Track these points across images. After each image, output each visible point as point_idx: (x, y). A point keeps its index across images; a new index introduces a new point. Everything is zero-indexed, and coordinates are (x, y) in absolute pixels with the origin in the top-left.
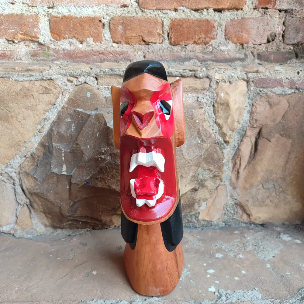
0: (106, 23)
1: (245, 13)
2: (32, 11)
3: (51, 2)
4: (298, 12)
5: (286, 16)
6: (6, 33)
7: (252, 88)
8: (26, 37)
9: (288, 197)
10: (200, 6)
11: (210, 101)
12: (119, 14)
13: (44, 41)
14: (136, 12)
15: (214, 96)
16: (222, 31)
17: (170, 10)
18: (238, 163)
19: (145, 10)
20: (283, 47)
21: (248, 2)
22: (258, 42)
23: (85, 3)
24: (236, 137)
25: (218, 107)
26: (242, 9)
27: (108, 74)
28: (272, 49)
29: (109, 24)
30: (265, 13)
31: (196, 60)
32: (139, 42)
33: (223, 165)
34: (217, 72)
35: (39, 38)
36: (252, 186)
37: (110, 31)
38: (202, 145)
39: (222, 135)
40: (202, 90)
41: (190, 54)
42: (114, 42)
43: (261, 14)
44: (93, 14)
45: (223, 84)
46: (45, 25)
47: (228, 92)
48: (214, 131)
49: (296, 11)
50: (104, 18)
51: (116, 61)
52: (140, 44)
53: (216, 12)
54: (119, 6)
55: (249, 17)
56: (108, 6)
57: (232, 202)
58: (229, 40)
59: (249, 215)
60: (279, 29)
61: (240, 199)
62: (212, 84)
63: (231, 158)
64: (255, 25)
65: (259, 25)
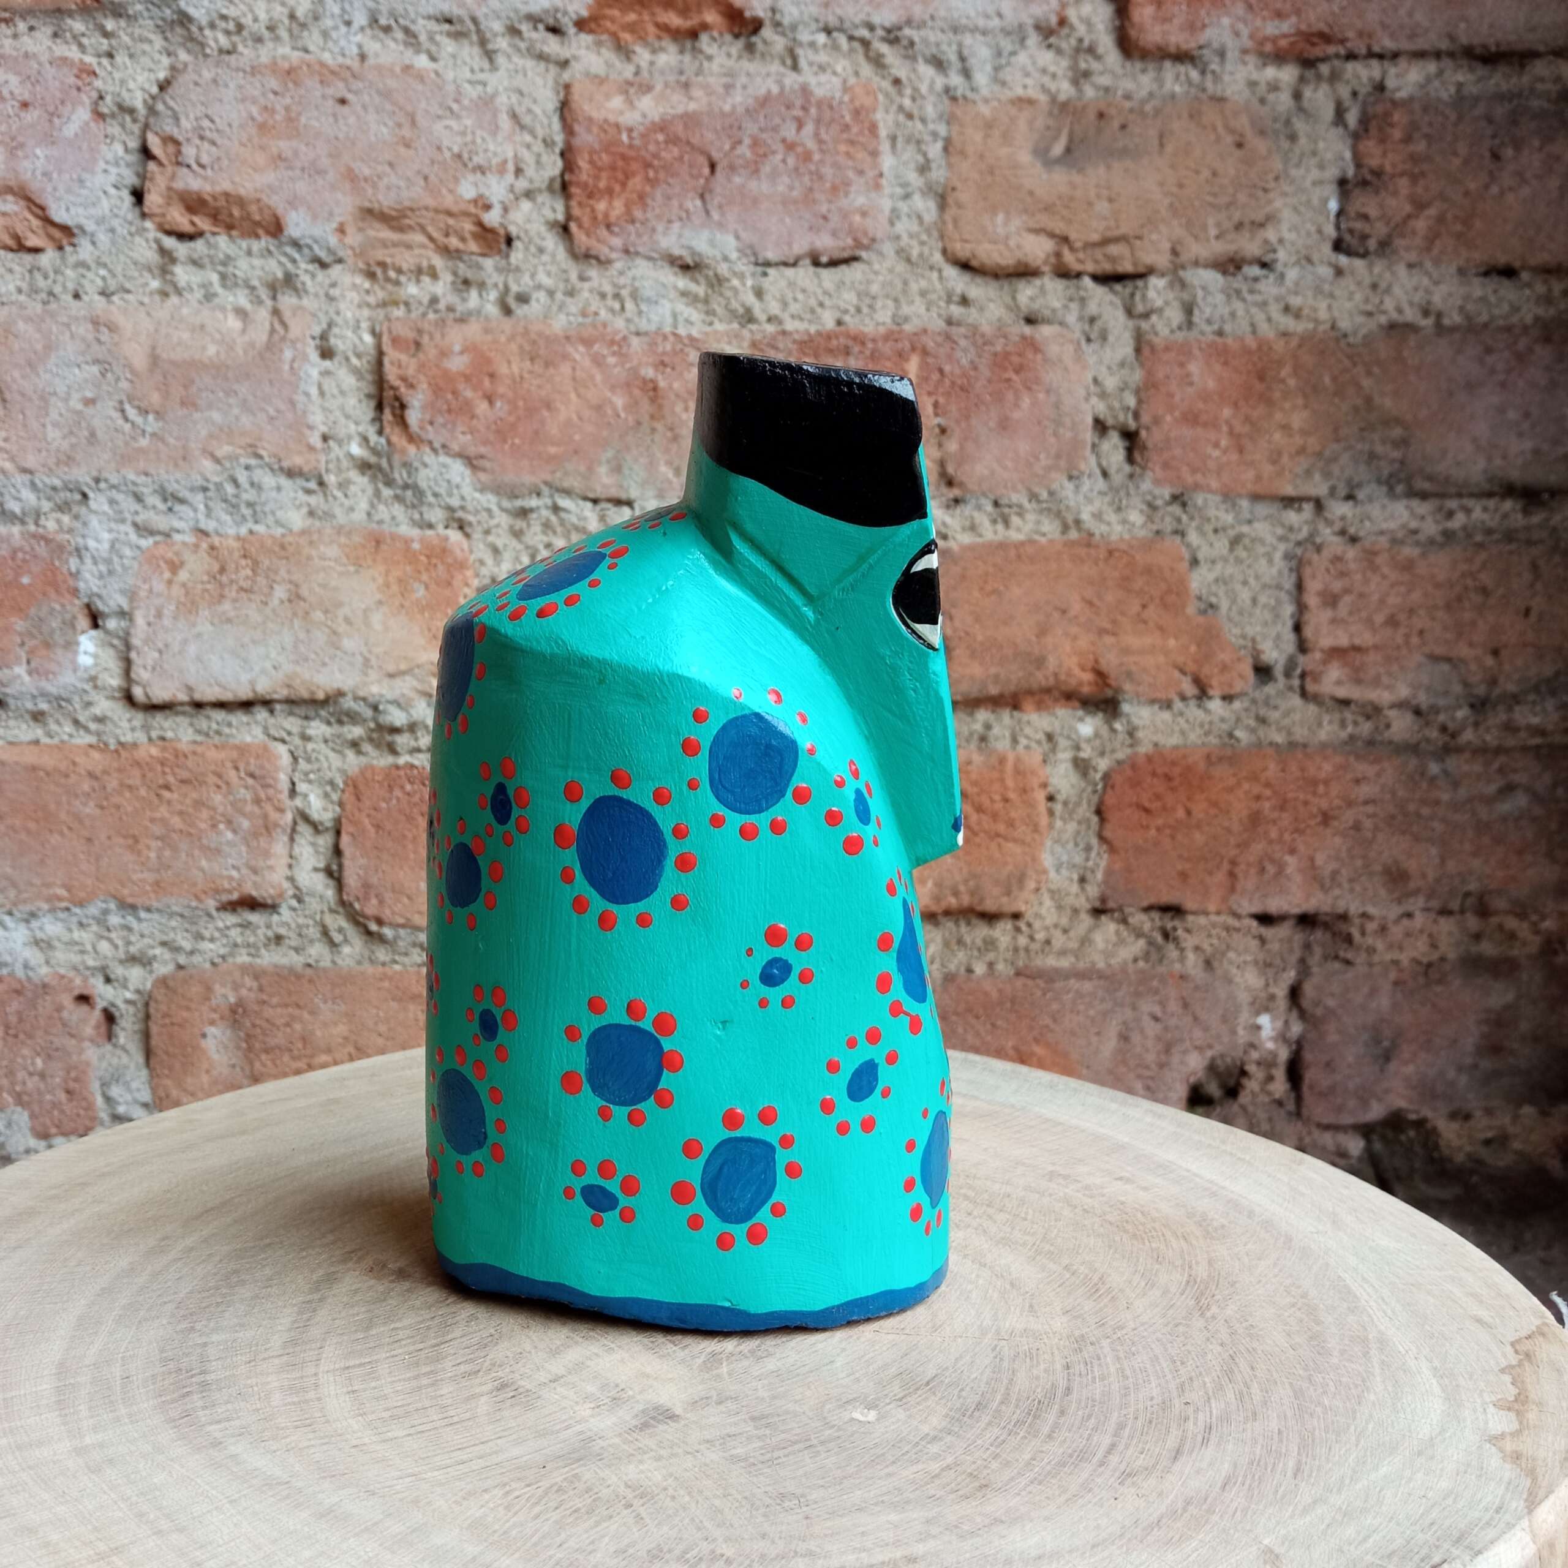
0: (122, 1006)
1: (1040, 936)
4: (1383, 929)
5: (1307, 946)
12: (212, 949)
14: (325, 933)
19: (389, 932)
21: (1052, 874)
26: (1015, 917)
29: (141, 1015)
30: (1166, 935)
43: (1141, 943)
44: (37, 960)
49: (1371, 926)
50: (108, 980)
54: (211, 904)
55: (1065, 963)
56: (133, 908)
64: (1105, 1014)
65: (1129, 1014)
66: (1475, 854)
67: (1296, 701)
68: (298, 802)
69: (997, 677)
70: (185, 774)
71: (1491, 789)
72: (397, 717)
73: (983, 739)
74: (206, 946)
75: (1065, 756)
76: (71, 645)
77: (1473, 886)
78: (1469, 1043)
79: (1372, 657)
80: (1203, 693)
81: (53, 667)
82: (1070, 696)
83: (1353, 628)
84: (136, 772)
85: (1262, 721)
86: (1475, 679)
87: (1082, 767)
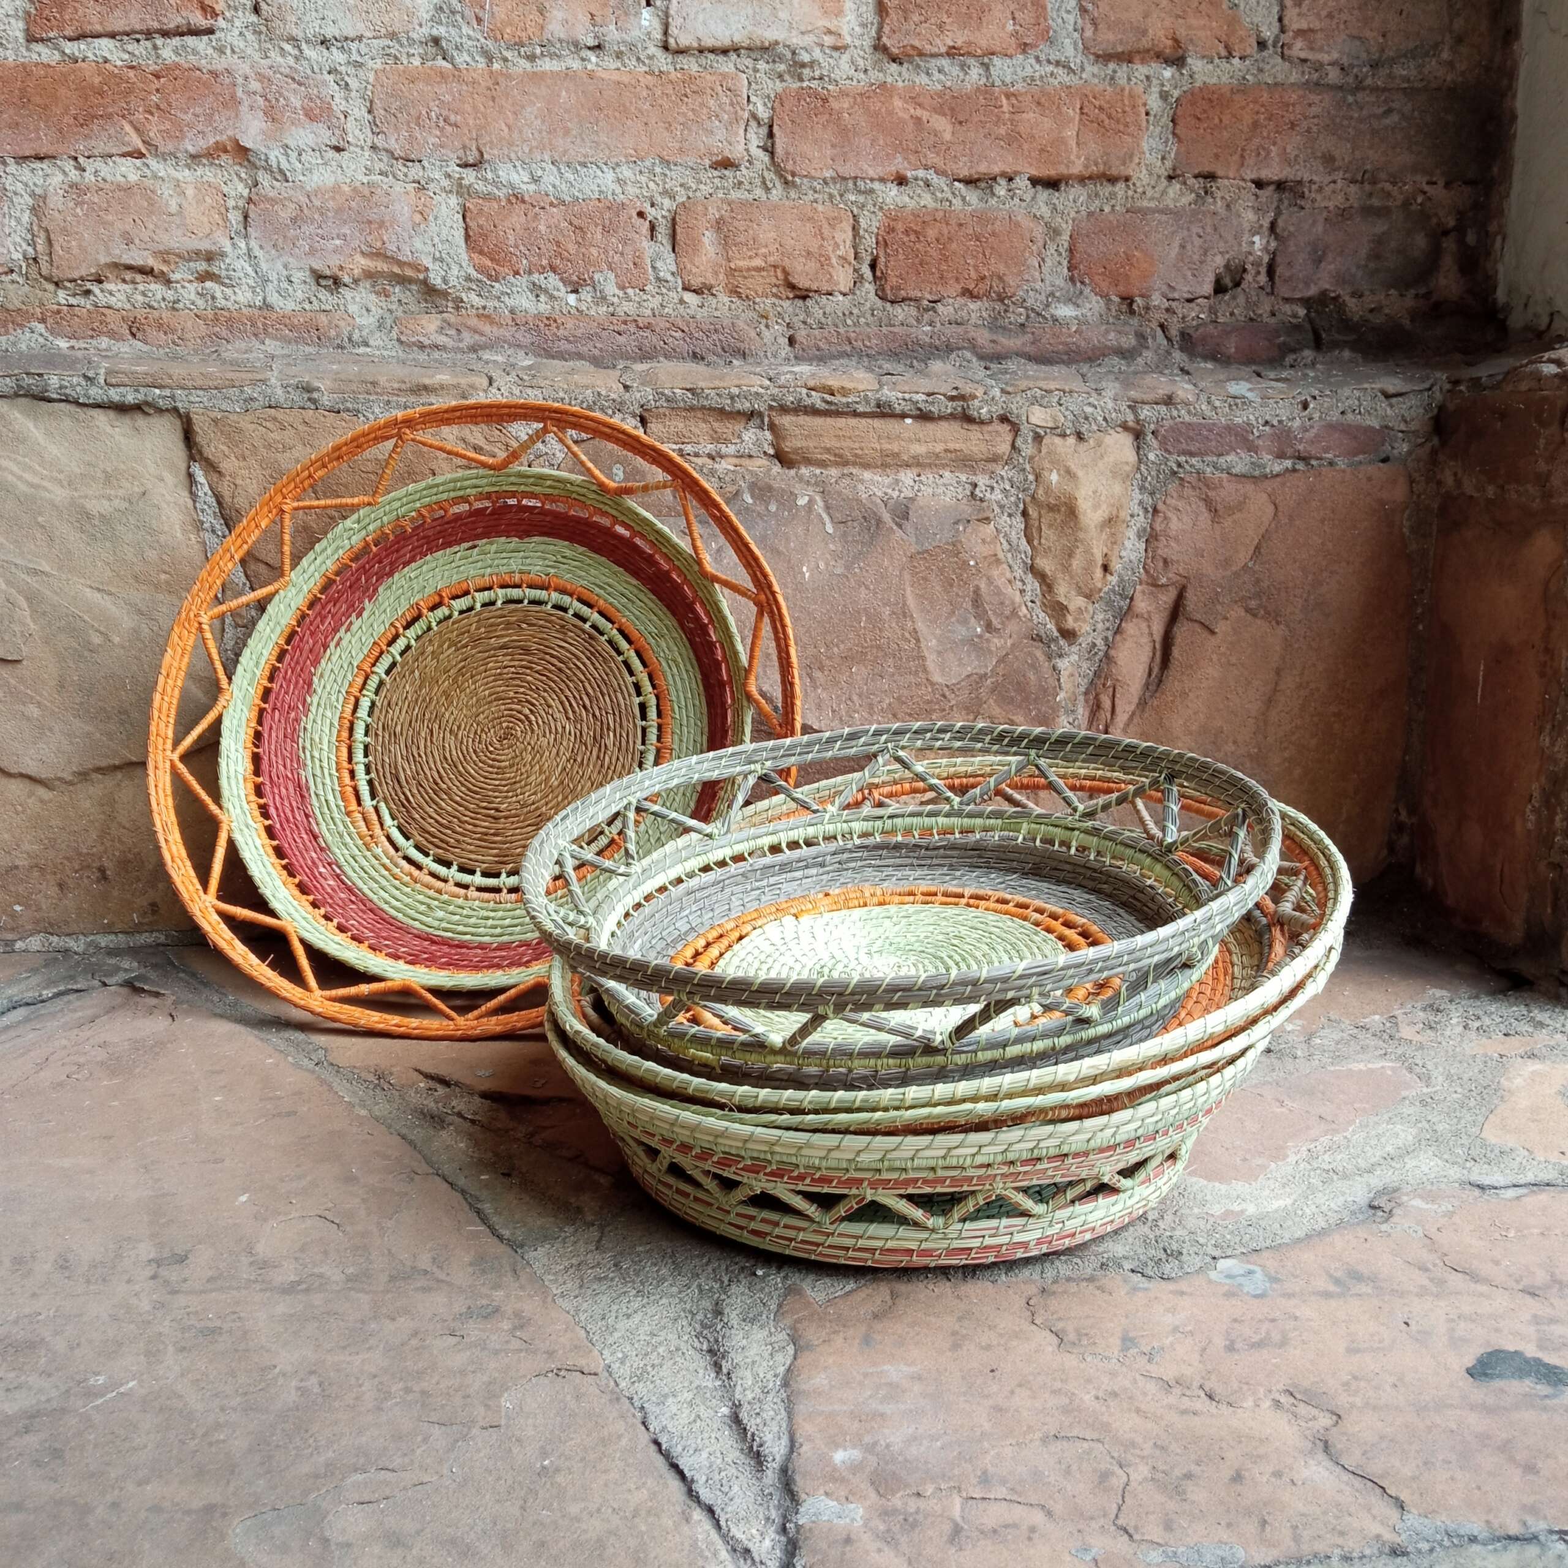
0: (660, 219)
1: (1140, 190)
2: (406, 175)
3: (474, 148)
4: (1320, 189)
5: (1281, 200)
6: (312, 252)
7: (1151, 456)
8: (382, 266)
10: (983, 168)
11: (1013, 499)
12: (705, 189)
13: (445, 281)
14: (764, 183)
15: (1026, 480)
16: (1060, 254)
17: (882, 180)
18: (1106, 703)
19: (797, 179)
20: (1268, 308)
21: (1148, 154)
22: (1183, 290)
23: (591, 152)
24: (1100, 617)
25: (1040, 516)
26: (1127, 179)
27: (682, 405)
28: (1232, 314)
29: (670, 226)
30: (1206, 193)
31: (968, 355)
32: (774, 290)
34: (1035, 401)
35: (427, 269)
37: (674, 250)
38: (988, 640)
39: (1054, 610)
40: (988, 460)
41: (947, 332)
42: (685, 289)
43: (1193, 195)
44: (619, 190)
45: (1058, 440)
46: (449, 223)
47: (1073, 467)
48: (1028, 598)
49: (1314, 187)
50: (652, 205)
51: (693, 353)
52: (775, 295)
53: (1039, 188)
54: (707, 162)
55: (1152, 205)
56: (668, 162)
58: (1082, 283)
60: (1257, 248)
62: (1019, 442)
63: (1083, 689)
64: (1173, 233)
65: (1186, 233)
66: (1370, 148)
67: (1280, 60)
68: (751, 107)
69: (1121, 42)
70: (695, 88)
71: (1381, 110)
72: (805, 57)
73: (1112, 78)
74: (702, 187)
75: (1155, 90)
76: (638, 14)
77: (1368, 167)
78: (1363, 252)
79: (1319, 35)
80: (1230, 56)
81: (629, 26)
82: (1158, 56)
83: (1311, 18)
84: (670, 86)
85: (1261, 70)
86: (1373, 50)
87: (1164, 96)
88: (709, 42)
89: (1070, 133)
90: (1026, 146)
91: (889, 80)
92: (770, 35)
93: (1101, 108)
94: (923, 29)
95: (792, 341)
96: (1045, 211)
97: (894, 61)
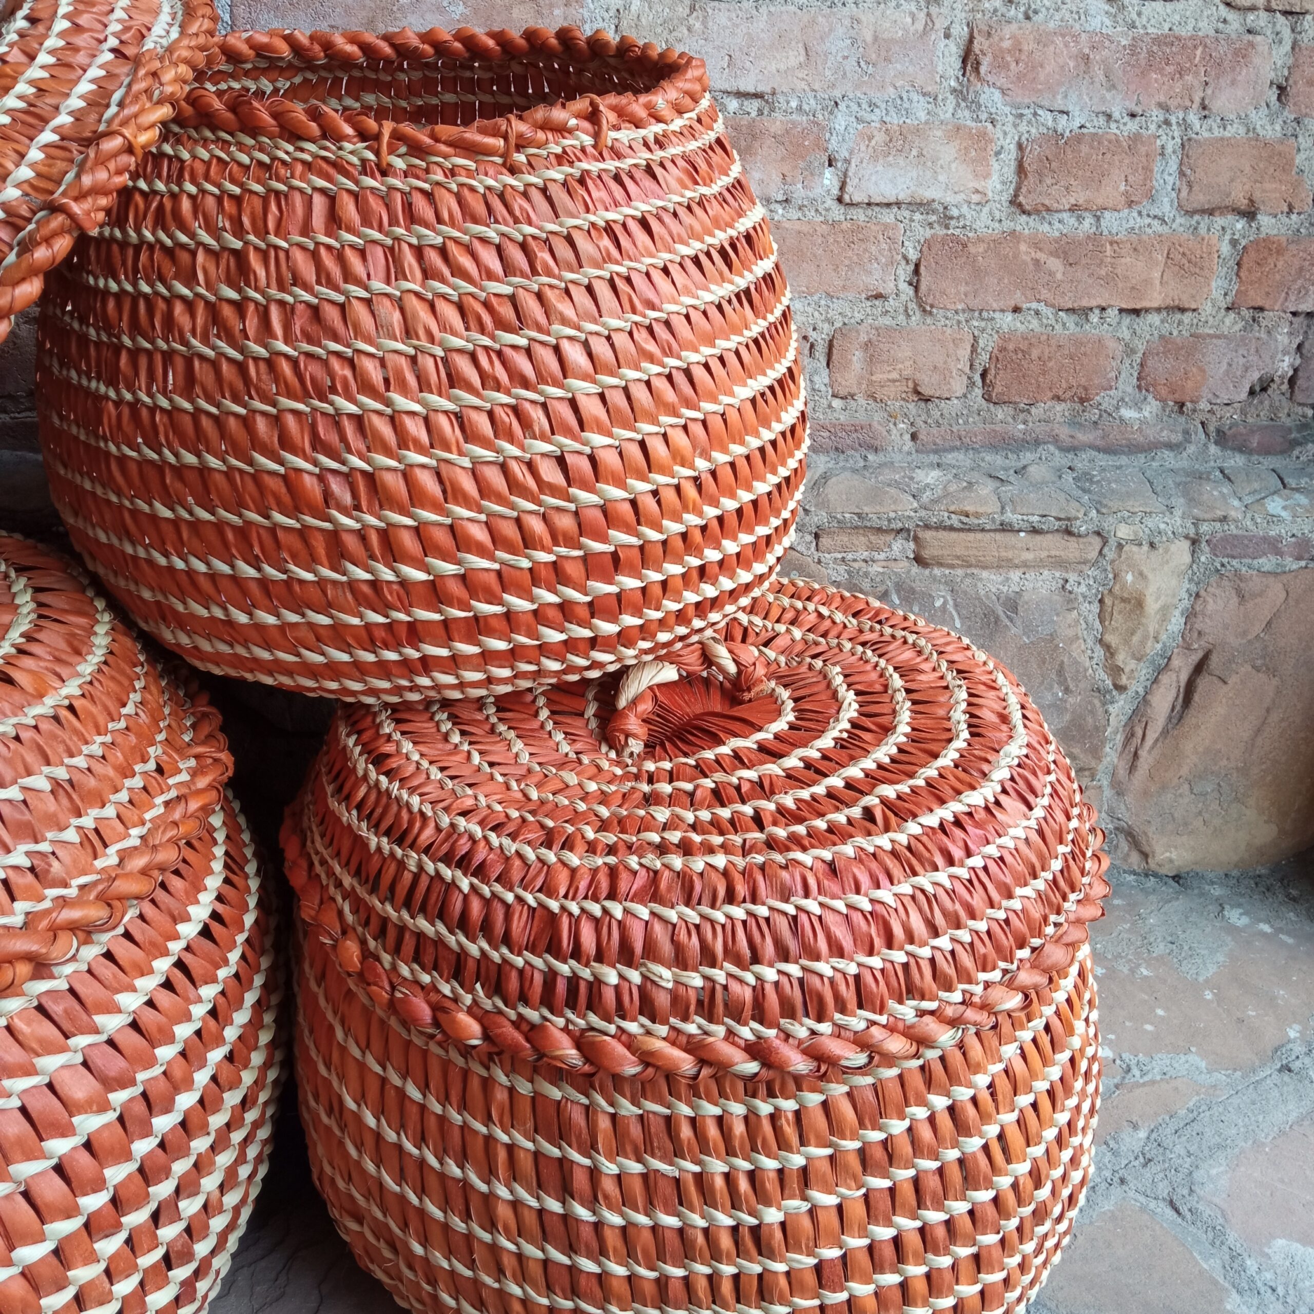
7: (1203, 559)
9: (1248, 812)
11: (1094, 591)
15: (1106, 578)
16: (1133, 368)
17: (1002, 311)
18: (1139, 732)
20: (1286, 410)
22: (1225, 397)
24: (1145, 673)
25: (1113, 605)
27: (849, 525)
28: (1258, 415)
31: (1052, 448)
32: (904, 396)
33: (1103, 743)
34: (1124, 520)
36: (1164, 788)
37: (828, 365)
38: (1066, 701)
39: (1112, 671)
40: (1079, 563)
41: (1038, 430)
42: (833, 396)
45: (1135, 549)
47: (1145, 571)
48: (1095, 662)
51: (837, 449)
52: (904, 400)
53: (1125, 316)
57: (1110, 826)
58: (1147, 390)
59: (1145, 856)
60: (1285, 365)
61: (1128, 818)
62: (1106, 550)
63: (1124, 724)
88: (878, 199)
89: (1157, 275)
90: (1120, 285)
91: (1018, 228)
92: (929, 194)
93: (1184, 254)
94: (1053, 191)
95: (914, 437)
96: (1126, 334)
97: (1024, 212)
